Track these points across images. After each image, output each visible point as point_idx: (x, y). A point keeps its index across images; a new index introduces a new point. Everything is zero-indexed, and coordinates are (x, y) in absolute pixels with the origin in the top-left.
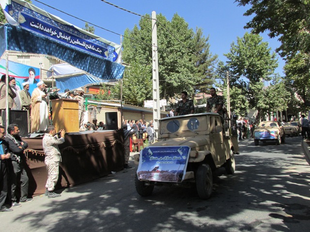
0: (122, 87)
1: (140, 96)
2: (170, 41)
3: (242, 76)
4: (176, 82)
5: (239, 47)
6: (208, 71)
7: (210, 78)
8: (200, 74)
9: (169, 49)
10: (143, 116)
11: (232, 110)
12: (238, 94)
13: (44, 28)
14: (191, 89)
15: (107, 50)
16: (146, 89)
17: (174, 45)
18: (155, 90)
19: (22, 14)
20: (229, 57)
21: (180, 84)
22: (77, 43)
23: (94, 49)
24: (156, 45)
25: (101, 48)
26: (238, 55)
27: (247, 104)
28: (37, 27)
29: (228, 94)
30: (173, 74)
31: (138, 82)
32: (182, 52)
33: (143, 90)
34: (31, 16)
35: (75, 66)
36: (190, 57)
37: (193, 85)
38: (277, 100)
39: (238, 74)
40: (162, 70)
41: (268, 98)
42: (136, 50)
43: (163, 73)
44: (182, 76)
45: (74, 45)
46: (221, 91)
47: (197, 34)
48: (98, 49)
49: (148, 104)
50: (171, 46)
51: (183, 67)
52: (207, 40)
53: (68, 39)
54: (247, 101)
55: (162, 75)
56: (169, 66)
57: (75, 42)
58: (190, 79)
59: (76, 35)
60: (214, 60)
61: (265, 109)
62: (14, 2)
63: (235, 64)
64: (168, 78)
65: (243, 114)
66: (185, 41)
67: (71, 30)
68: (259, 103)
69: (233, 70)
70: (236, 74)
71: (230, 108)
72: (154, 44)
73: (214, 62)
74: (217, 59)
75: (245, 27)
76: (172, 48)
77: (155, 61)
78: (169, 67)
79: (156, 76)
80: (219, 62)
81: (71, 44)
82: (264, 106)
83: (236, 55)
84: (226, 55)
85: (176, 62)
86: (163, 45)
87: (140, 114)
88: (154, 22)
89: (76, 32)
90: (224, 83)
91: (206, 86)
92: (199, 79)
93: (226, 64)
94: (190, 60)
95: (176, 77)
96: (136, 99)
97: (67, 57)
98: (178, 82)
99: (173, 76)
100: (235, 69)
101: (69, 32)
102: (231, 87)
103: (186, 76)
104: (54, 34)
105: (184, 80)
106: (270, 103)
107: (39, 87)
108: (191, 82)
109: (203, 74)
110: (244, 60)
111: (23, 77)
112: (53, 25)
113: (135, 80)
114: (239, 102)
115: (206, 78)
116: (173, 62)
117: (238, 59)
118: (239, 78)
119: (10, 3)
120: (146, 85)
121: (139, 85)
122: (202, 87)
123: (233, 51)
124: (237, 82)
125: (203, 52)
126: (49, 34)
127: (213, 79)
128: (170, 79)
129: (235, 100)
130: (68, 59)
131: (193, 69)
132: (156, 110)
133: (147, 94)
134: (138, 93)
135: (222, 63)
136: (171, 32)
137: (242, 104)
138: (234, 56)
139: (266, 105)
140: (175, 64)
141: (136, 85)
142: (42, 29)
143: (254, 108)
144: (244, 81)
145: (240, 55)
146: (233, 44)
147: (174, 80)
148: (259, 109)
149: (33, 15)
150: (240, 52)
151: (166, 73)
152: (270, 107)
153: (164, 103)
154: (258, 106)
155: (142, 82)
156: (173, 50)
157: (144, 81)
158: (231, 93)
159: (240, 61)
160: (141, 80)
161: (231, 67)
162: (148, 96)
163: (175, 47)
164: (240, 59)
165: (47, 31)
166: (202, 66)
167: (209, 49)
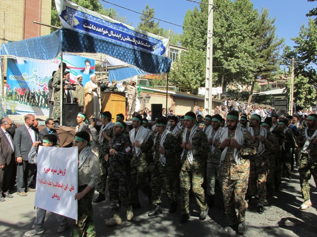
0: (177, 73)
1: (194, 83)
2: (231, 24)
3: (311, 63)
4: (235, 68)
5: (310, 30)
6: (272, 57)
7: (274, 65)
8: (262, 59)
9: (229, 33)
10: (196, 103)
11: (295, 101)
12: (304, 84)
13: (96, 28)
14: (251, 76)
15: (155, 44)
16: (201, 76)
17: (235, 28)
18: (208, 79)
19: (75, 17)
20: (297, 42)
21: (238, 70)
22: (128, 40)
23: (143, 44)
24: (212, 32)
25: (149, 43)
26: (308, 39)
27: (314, 94)
28: (90, 28)
29: (292, 83)
30: (232, 60)
31: (193, 68)
32: (243, 36)
33: (197, 76)
34: (85, 18)
35: (125, 61)
36: (252, 41)
37: (253, 72)
39: (307, 60)
40: (220, 56)
42: (195, 34)
43: (221, 59)
44: (241, 62)
45: (125, 42)
46: (285, 78)
47: (263, 15)
48: (147, 44)
49: (202, 91)
50: (232, 30)
51: (243, 52)
52: (273, 23)
53: (118, 37)
54: (314, 91)
55: (220, 61)
56: (228, 51)
57: (126, 39)
58: (251, 66)
59: (126, 32)
60: (280, 44)
62: (69, 7)
63: (304, 50)
64: (226, 63)
65: (308, 106)
66: (248, 24)
67: (121, 28)
69: (301, 56)
70: (304, 60)
72: (209, 31)
73: (280, 46)
74: (283, 43)
75: (307, 15)
76: (232, 32)
77: (209, 48)
78: (228, 53)
79: (209, 64)
80: (285, 46)
81: (122, 41)
83: (305, 39)
84: (294, 40)
85: (235, 46)
86: (223, 28)
87: (192, 102)
88: (210, 7)
89: (125, 29)
90: (289, 71)
91: (269, 73)
92: (260, 66)
93: (294, 49)
94: (252, 44)
95: (235, 63)
96: (190, 86)
97: (117, 54)
98: (237, 69)
99: (232, 61)
100: (304, 54)
101: (119, 30)
102: (296, 75)
103: (245, 62)
104: (106, 33)
105: (244, 66)
107: (91, 79)
108: (251, 68)
109: (266, 60)
110: (315, 45)
111: (81, 68)
112: (105, 25)
113: (191, 66)
114: (304, 92)
115: (269, 64)
116: (232, 46)
117: (307, 44)
118: (307, 65)
119: (65, 9)
120: (202, 71)
121: (194, 71)
122: (264, 74)
123: (303, 35)
124: (306, 70)
125: (268, 35)
126: (101, 33)
127: (277, 65)
128: (229, 65)
129: (300, 90)
130: (118, 56)
131: (254, 55)
132: (207, 99)
133: (201, 81)
134: (192, 80)
135: (288, 48)
136: (232, 13)
138: (303, 40)
140: (235, 49)
141: (191, 72)
142: (94, 29)
144: (313, 68)
145: (310, 40)
146: (303, 27)
147: (232, 66)
149: (86, 17)
150: (311, 36)
151: (224, 58)
153: (219, 90)
155: (197, 68)
156: (233, 34)
157: (199, 68)
158: (296, 82)
159: (310, 46)
160: (197, 66)
161: (299, 53)
162: (203, 83)
163: (237, 31)
164: (310, 43)
165: (99, 31)
166: (265, 51)
167: (275, 32)
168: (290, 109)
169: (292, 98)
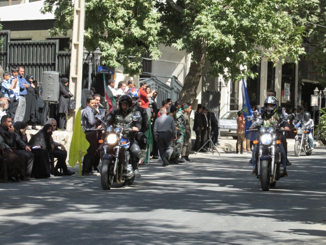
11: (90, 44)
27: (153, 23)
38: (268, 18)
41: (235, 6)
54: (155, 13)
61: (219, 52)
65: (133, 65)
68: (200, 23)
71: (83, 33)
82: (218, 35)
106: (242, 28)
114: (122, 12)
137: (134, 22)
139: (225, 33)
143: (179, 44)
148: (195, 47)
152: (239, 46)
154: (194, 34)
168: (72, 74)
169: (79, 33)
